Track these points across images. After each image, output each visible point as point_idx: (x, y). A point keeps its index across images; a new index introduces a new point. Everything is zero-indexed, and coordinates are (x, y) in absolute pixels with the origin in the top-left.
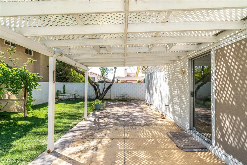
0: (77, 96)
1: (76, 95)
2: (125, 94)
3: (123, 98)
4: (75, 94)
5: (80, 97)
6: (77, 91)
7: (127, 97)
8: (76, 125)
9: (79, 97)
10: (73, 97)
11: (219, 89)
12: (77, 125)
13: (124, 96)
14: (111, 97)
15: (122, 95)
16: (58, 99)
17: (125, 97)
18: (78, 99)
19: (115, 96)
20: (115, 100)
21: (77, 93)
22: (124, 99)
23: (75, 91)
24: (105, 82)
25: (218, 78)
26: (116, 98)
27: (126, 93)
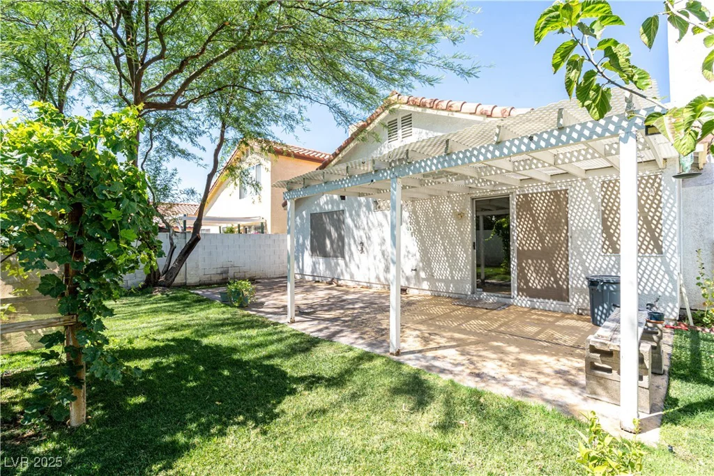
2: (229, 264)
3: (224, 276)
7: (236, 274)
11: (522, 236)
13: (227, 272)
14: (188, 276)
15: (222, 269)
17: (231, 274)
19: (201, 273)
20: (200, 285)
25: (520, 224)
26: (205, 279)
27: (232, 263)
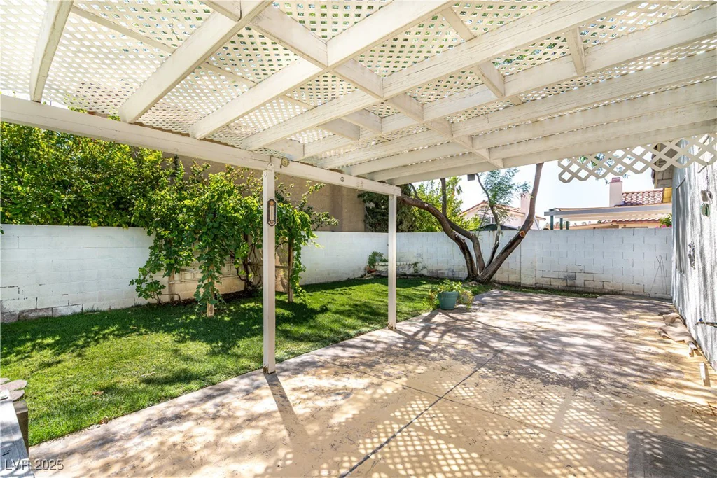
0: (421, 268)
1: (418, 265)
2: (577, 269)
3: (569, 282)
4: (415, 264)
5: (429, 271)
6: (420, 255)
7: (587, 283)
8: (363, 334)
9: (425, 272)
10: (411, 271)
12: (362, 337)
13: (573, 278)
14: (522, 276)
15: (566, 274)
16: (374, 273)
17: (579, 281)
18: (422, 276)
19: (539, 275)
20: (536, 288)
21: (420, 260)
22: (574, 289)
23: (415, 255)
24: (499, 227)
26: (542, 282)
27: (582, 268)
